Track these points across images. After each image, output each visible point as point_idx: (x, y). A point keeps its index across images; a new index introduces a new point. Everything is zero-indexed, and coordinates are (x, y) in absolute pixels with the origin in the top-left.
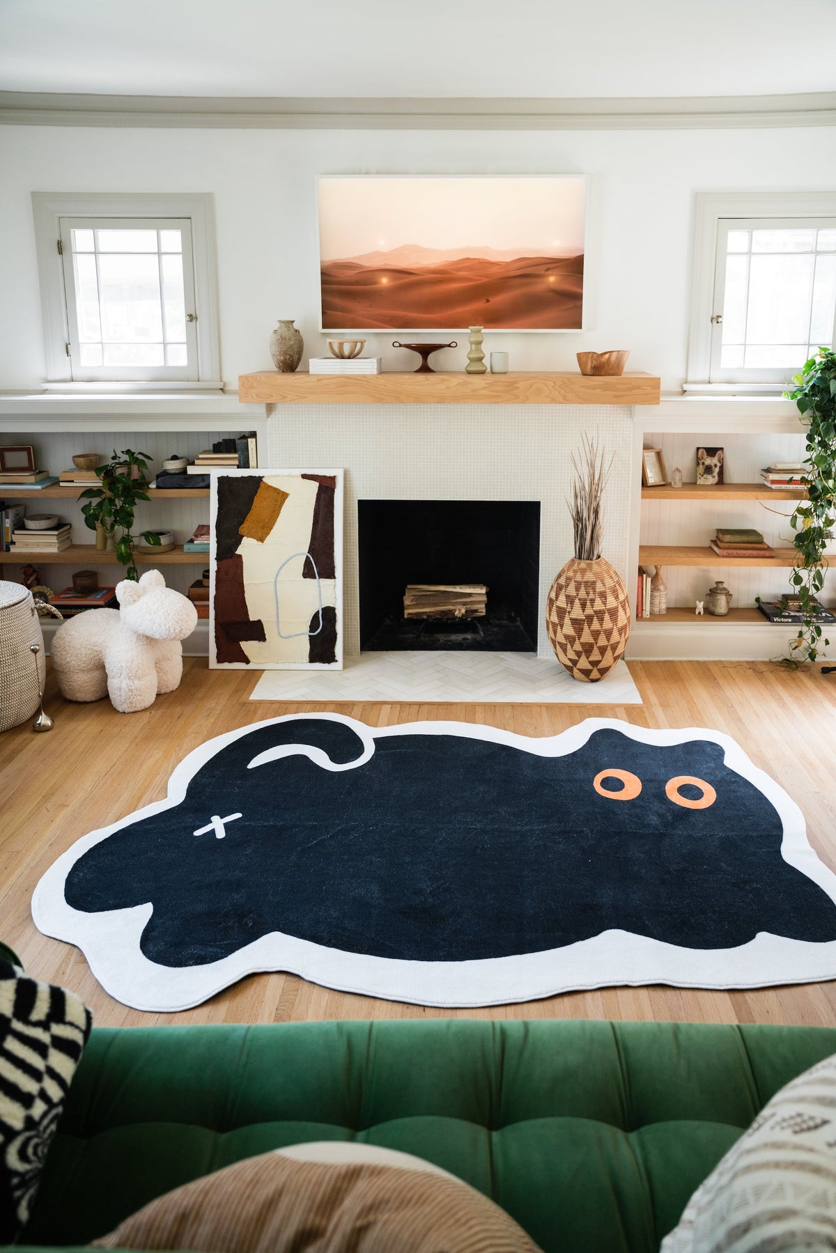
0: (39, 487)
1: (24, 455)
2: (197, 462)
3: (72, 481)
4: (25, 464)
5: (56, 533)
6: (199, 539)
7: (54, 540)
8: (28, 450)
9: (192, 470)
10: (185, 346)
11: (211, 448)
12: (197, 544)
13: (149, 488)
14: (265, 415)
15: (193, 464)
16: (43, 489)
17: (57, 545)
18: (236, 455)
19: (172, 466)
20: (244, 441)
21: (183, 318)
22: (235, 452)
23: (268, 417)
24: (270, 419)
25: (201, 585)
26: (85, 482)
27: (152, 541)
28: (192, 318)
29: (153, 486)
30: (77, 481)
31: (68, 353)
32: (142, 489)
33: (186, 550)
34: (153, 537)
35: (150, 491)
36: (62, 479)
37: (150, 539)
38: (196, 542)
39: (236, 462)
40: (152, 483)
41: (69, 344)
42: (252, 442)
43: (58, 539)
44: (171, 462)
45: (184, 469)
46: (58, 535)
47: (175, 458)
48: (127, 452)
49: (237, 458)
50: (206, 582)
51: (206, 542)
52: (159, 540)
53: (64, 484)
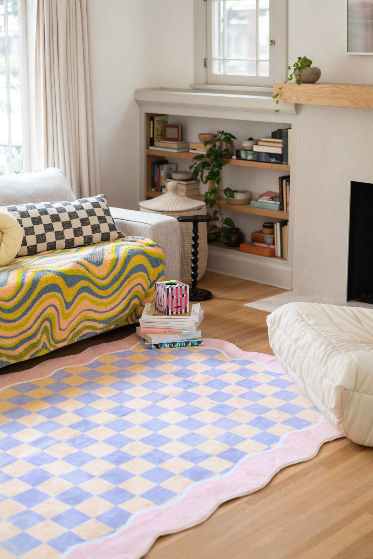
0: (176, 151)
1: (175, 130)
2: (259, 143)
3: (195, 150)
4: (176, 136)
5: (185, 183)
6: (262, 198)
7: (184, 187)
8: (178, 127)
9: (256, 148)
10: (268, 63)
11: (270, 135)
12: (260, 202)
13: (232, 158)
14: (295, 112)
15: (257, 144)
16: (178, 152)
17: (186, 191)
18: (281, 141)
19: (246, 144)
20: (286, 130)
21: (268, 43)
22: (281, 138)
23: (297, 113)
24: (299, 116)
25: (261, 232)
26: (203, 150)
27: (228, 195)
28: (272, 42)
29: (234, 157)
30: (197, 150)
31: (205, 65)
32: (227, 158)
33: (252, 205)
34: (231, 192)
35: (232, 160)
36: (191, 147)
37: (228, 193)
38: (259, 200)
39: (281, 145)
40: (233, 155)
41: (207, 59)
42: (290, 132)
43: (186, 187)
44: (246, 142)
45: (252, 147)
46: (187, 185)
47: (251, 139)
48: (222, 132)
49: (283, 143)
50: (267, 230)
51: (265, 201)
52: (233, 194)
53: (191, 151)
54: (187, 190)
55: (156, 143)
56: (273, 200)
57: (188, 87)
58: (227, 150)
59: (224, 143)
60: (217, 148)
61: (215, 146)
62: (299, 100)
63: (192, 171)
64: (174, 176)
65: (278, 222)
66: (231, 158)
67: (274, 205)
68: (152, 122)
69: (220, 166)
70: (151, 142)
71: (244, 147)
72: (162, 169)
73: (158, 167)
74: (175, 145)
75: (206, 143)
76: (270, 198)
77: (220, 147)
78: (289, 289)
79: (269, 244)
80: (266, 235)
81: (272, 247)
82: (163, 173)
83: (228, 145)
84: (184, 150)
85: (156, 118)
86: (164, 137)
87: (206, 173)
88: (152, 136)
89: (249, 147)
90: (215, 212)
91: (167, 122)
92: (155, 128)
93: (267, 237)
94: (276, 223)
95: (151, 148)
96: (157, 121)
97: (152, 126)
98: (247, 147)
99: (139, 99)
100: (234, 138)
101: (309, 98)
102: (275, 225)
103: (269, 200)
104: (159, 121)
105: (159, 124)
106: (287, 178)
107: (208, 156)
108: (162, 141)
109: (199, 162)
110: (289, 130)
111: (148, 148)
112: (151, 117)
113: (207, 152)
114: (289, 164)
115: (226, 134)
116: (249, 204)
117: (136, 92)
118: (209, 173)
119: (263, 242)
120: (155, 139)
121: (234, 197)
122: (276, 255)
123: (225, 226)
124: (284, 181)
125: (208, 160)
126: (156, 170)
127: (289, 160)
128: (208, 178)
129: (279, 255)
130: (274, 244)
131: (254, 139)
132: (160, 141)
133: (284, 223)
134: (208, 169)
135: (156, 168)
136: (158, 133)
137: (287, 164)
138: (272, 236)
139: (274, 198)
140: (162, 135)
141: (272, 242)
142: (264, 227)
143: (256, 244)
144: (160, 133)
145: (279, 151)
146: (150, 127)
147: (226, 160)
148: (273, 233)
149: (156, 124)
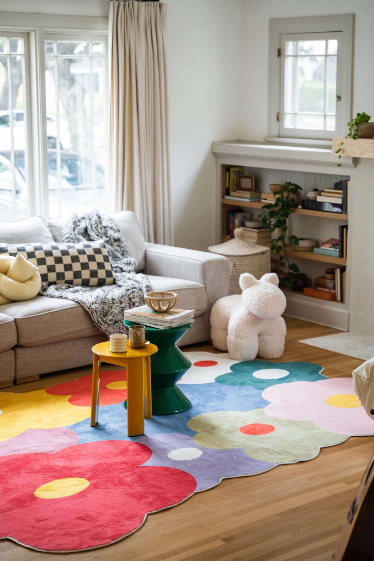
0: (248, 200)
1: (249, 181)
2: (323, 194)
3: (266, 199)
4: (249, 186)
5: (257, 231)
6: (324, 246)
7: (255, 235)
8: (251, 178)
9: (320, 199)
10: (335, 118)
11: (333, 186)
12: (322, 249)
14: (353, 165)
15: (320, 195)
16: (250, 202)
17: (257, 238)
18: (341, 192)
19: (311, 195)
20: (346, 182)
21: (335, 98)
22: (341, 189)
23: (356, 166)
24: (357, 168)
25: (324, 278)
26: (272, 201)
27: (293, 242)
28: (339, 98)
29: (300, 207)
30: (268, 199)
31: (278, 119)
32: (293, 207)
33: (315, 252)
34: (295, 240)
35: (298, 210)
36: (262, 197)
37: (293, 240)
38: (322, 248)
39: (341, 196)
40: (299, 205)
41: (280, 113)
42: (350, 183)
43: (258, 235)
44: (311, 192)
45: (316, 198)
46: (258, 233)
47: (316, 190)
48: (290, 183)
49: (342, 194)
50: (328, 276)
51: (327, 248)
52: (298, 242)
53: (263, 201)
54: (259, 237)
55: (232, 193)
56: (334, 248)
57: (262, 140)
58: (293, 200)
59: (291, 194)
60: (285, 198)
61: (283, 196)
62: (354, 153)
63: (261, 219)
64: (248, 224)
65: (339, 268)
66: (297, 207)
67: (335, 252)
68: (228, 173)
69: (287, 215)
70: (227, 192)
71: (309, 197)
72: (237, 218)
73: (233, 216)
74: (248, 194)
75: (275, 193)
76: (331, 245)
77: (287, 198)
78: (345, 330)
79: (330, 289)
80: (328, 281)
81: (333, 291)
82: (237, 221)
83: (294, 196)
84: (257, 200)
85: (232, 169)
86: (239, 187)
87: (273, 221)
88: (227, 186)
89: (313, 197)
90: (282, 258)
91: (243, 173)
92: (231, 179)
93: (329, 282)
94: (336, 269)
95: (226, 197)
96: (233, 172)
97: (228, 176)
98: (311, 197)
99: (216, 151)
100: (301, 188)
101: (363, 152)
102: (336, 271)
103: (330, 247)
104: (235, 172)
105: (234, 175)
106: (346, 227)
107: (276, 205)
108: (237, 191)
109: (267, 211)
110: (349, 182)
111: (223, 197)
112: (227, 169)
113: (275, 202)
114: (348, 214)
115: (293, 185)
116: (312, 251)
117: (213, 144)
118: (277, 221)
119: (325, 287)
120: (231, 189)
121: (298, 244)
122: (336, 299)
123: (291, 271)
124: (345, 230)
125: (276, 209)
126: (231, 218)
127: (349, 210)
128: (275, 226)
129: (339, 299)
130: (334, 288)
131: (319, 189)
132: (235, 191)
133: (343, 269)
134: (275, 218)
135: (231, 216)
136: (234, 184)
137: (346, 213)
138: (333, 281)
139: (335, 246)
140: (237, 185)
141: (333, 287)
142: (327, 272)
143: (319, 288)
144: (235, 183)
145: (339, 201)
146: (226, 178)
147: (293, 209)
148: (334, 279)
149: (232, 175)
